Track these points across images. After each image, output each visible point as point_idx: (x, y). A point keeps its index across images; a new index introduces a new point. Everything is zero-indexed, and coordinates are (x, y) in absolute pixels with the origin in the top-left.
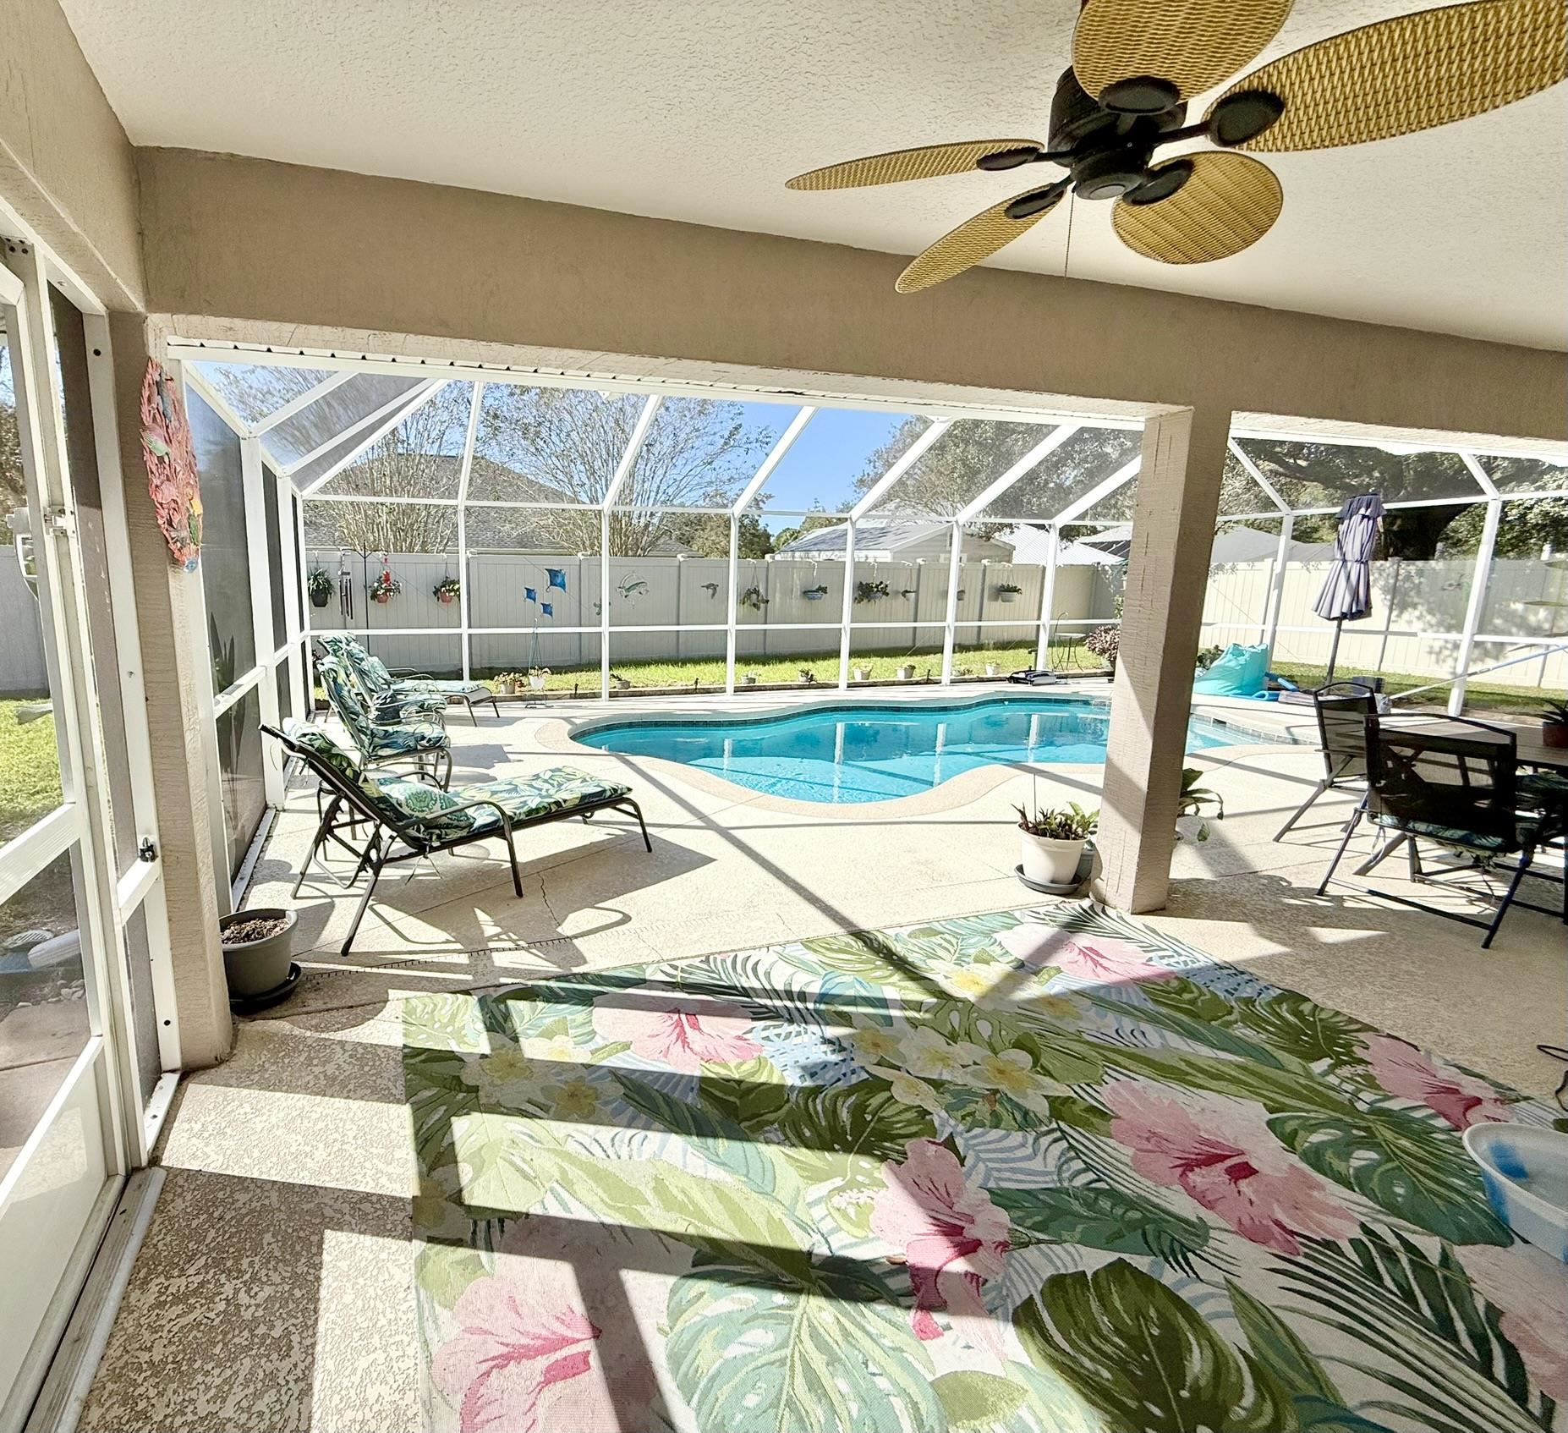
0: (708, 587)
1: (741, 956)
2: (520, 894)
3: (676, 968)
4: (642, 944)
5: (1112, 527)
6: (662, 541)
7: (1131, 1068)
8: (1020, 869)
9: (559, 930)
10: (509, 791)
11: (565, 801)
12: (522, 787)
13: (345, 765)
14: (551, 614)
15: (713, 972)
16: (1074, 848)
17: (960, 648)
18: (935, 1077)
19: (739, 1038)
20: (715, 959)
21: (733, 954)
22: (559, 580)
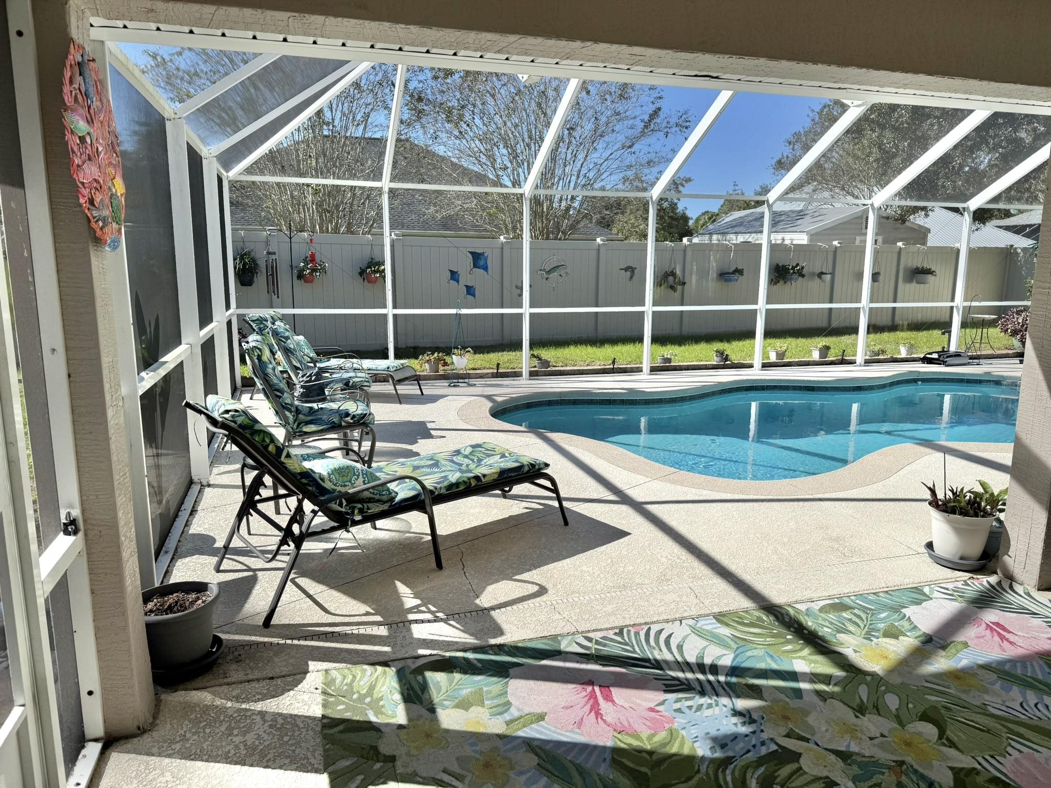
0: (626, 269)
1: (655, 628)
2: (439, 566)
3: (589, 639)
4: (557, 616)
5: (1026, 211)
6: (582, 225)
7: (1034, 739)
8: (930, 546)
9: (477, 601)
10: (431, 466)
11: (484, 476)
12: (443, 462)
13: (268, 440)
14: (474, 295)
15: (627, 644)
16: (984, 524)
17: (873, 328)
18: (843, 749)
19: (652, 710)
20: (629, 631)
21: (646, 628)
22: (482, 263)
